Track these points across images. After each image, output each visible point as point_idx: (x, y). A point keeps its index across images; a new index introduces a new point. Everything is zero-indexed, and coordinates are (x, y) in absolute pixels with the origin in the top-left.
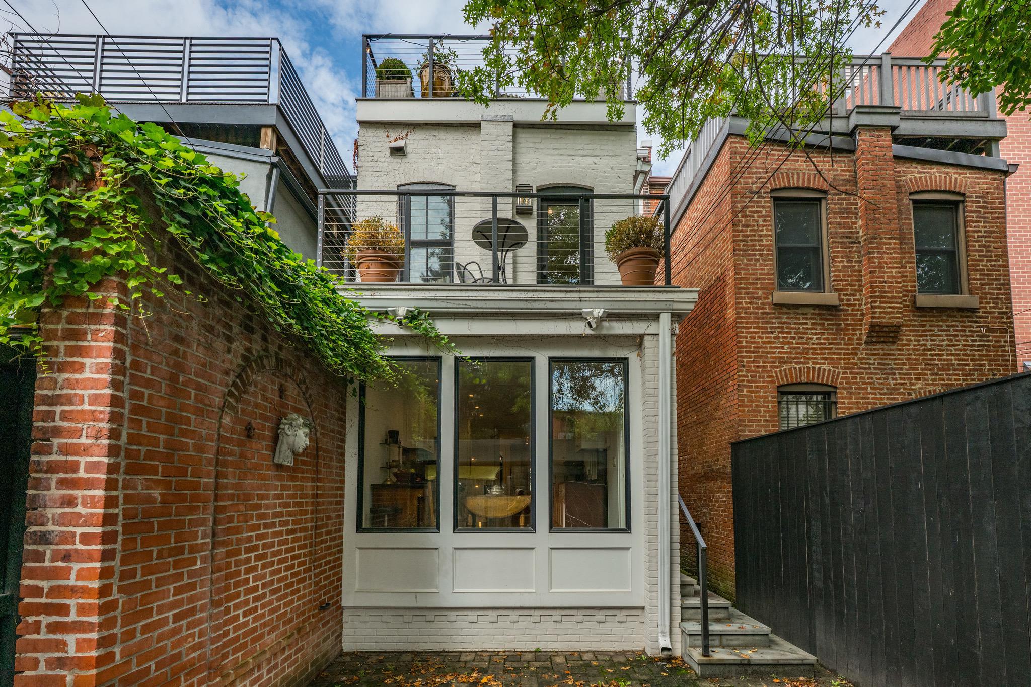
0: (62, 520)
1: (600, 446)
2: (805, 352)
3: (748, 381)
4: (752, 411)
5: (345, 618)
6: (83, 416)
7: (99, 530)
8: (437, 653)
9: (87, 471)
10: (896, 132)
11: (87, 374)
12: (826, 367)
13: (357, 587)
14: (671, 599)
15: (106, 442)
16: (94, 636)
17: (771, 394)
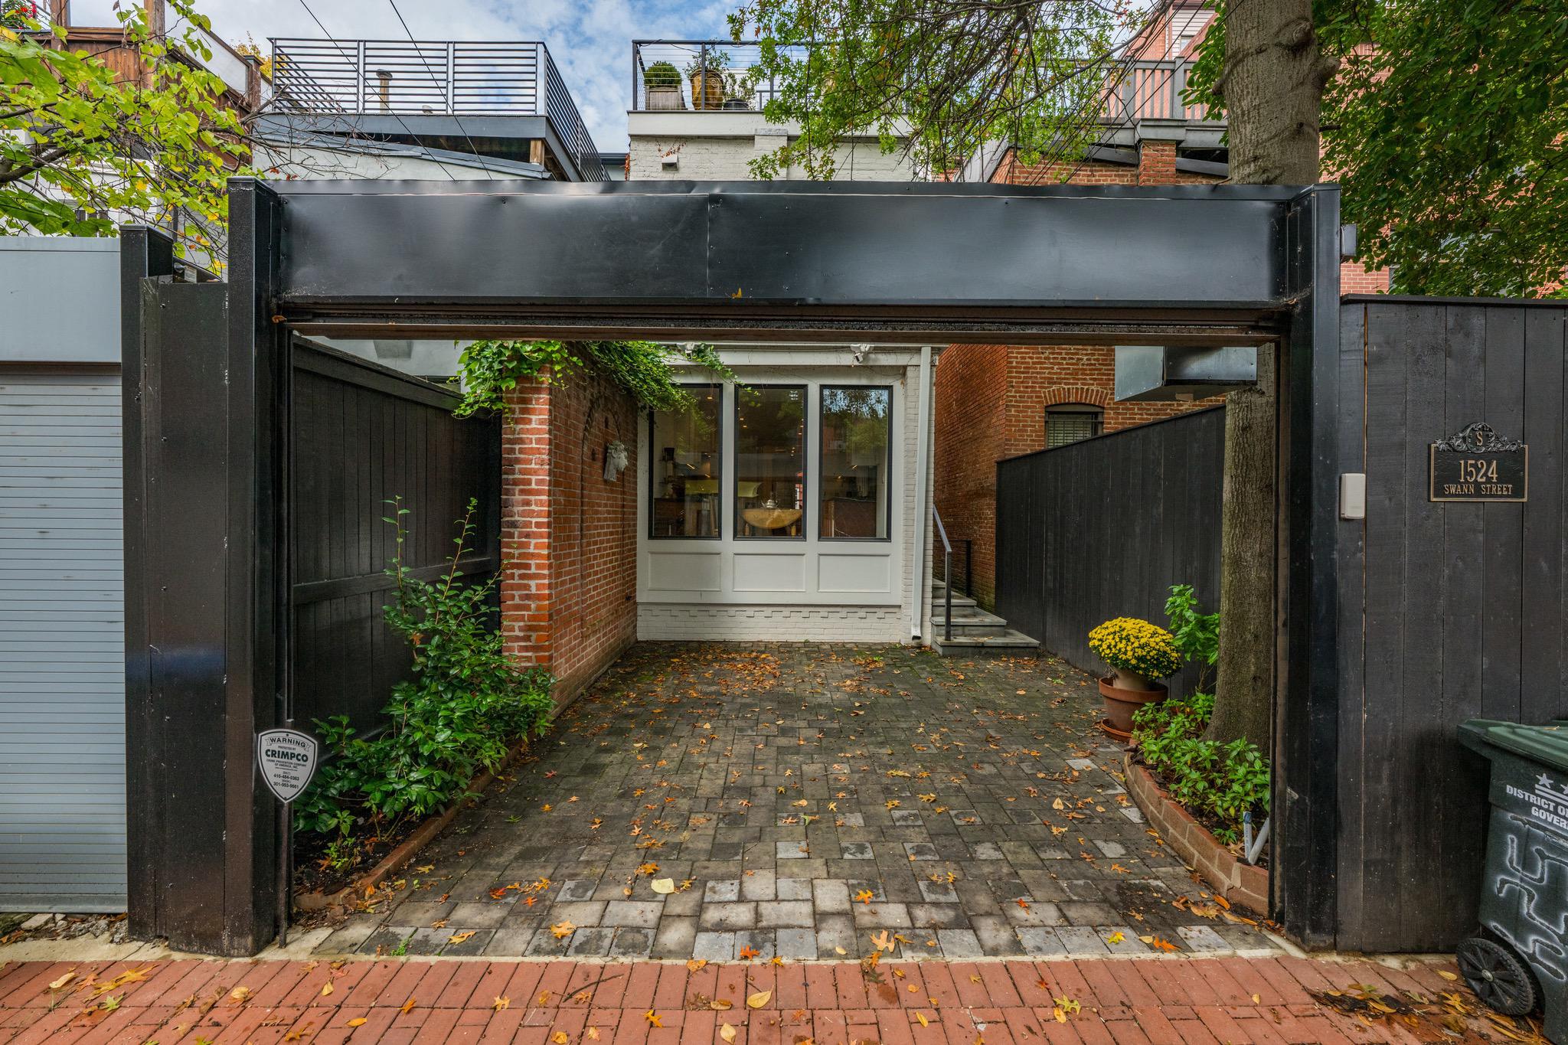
0: (523, 514)
1: (871, 464)
2: (1075, 372)
3: (1016, 401)
4: (1019, 431)
5: (639, 613)
6: (533, 451)
7: (546, 520)
8: (720, 642)
9: (536, 484)
10: (1183, 145)
11: (534, 425)
12: (1094, 388)
13: (650, 585)
14: (923, 598)
15: (547, 467)
16: (546, 581)
17: (1039, 415)
